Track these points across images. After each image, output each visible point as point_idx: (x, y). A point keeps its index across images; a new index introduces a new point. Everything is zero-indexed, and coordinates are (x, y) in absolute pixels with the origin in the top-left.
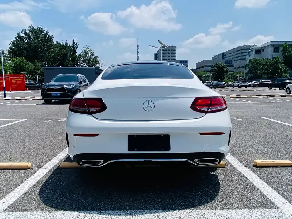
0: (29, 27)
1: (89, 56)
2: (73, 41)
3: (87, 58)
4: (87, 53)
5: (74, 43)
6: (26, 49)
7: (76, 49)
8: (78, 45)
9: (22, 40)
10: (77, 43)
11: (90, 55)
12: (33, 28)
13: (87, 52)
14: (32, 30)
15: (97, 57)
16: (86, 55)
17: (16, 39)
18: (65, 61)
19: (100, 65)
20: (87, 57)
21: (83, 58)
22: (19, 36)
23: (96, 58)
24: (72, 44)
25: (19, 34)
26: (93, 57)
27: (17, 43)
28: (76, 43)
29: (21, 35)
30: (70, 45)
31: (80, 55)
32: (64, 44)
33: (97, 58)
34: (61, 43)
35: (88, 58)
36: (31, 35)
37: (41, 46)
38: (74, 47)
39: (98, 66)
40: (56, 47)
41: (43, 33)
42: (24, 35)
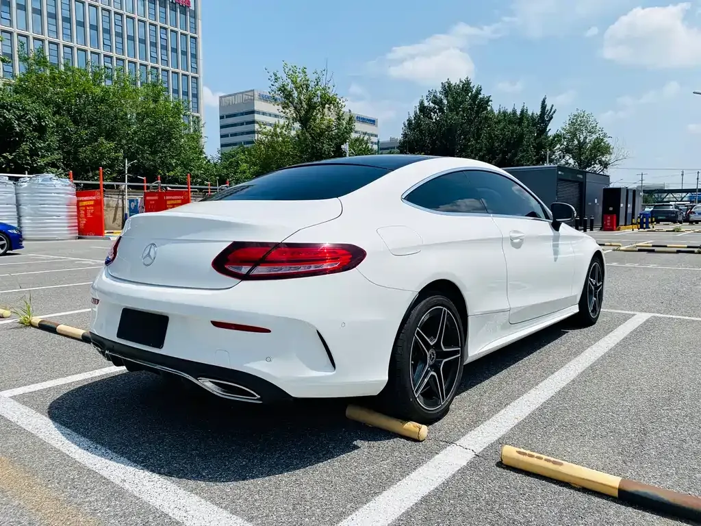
0: (442, 83)
1: (581, 136)
2: (544, 101)
3: (576, 142)
4: (577, 129)
5: (544, 106)
6: (431, 134)
7: (549, 120)
8: (554, 112)
9: (427, 116)
10: (553, 106)
11: (584, 134)
12: (449, 84)
13: (577, 125)
14: (448, 89)
15: (605, 136)
16: (575, 135)
17: (416, 113)
18: (515, 155)
19: (613, 157)
20: (577, 139)
21: (565, 143)
22: (423, 108)
23: (602, 140)
24: (540, 110)
25: (422, 103)
26: (594, 136)
27: (416, 123)
28: (548, 108)
29: (426, 104)
30: (532, 114)
31: (557, 136)
32: (518, 113)
33: (605, 139)
34: (510, 110)
35: (579, 141)
36: (445, 102)
37: (463, 123)
38: (544, 118)
39: (607, 160)
40: (496, 123)
41: (470, 94)
42: (432, 105)
